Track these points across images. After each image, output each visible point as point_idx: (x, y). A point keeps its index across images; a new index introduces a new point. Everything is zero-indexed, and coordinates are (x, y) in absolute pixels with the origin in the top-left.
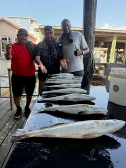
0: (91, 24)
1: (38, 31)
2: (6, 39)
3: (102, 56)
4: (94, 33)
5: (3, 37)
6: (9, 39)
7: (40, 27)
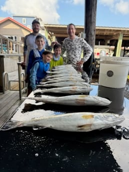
0: (91, 23)
1: (44, 30)
2: (12, 38)
3: (107, 54)
4: (94, 30)
5: (10, 36)
6: (16, 38)
7: (45, 26)
